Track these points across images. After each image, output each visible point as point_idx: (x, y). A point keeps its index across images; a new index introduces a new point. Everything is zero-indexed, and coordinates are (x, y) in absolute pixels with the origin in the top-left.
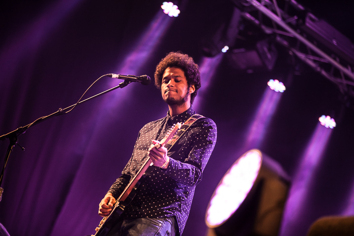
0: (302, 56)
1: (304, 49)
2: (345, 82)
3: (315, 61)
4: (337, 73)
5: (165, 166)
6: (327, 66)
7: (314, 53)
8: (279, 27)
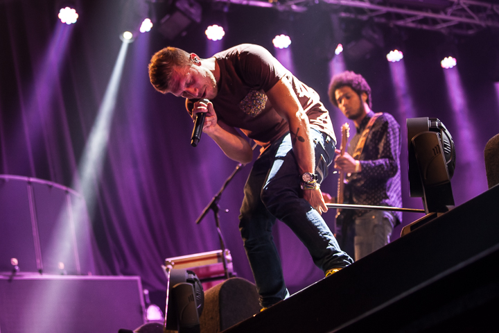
0: (401, 23)
1: (400, 17)
2: (445, 25)
3: (413, 22)
4: (435, 22)
5: (357, 169)
6: (425, 21)
7: (409, 16)
8: (372, 11)
